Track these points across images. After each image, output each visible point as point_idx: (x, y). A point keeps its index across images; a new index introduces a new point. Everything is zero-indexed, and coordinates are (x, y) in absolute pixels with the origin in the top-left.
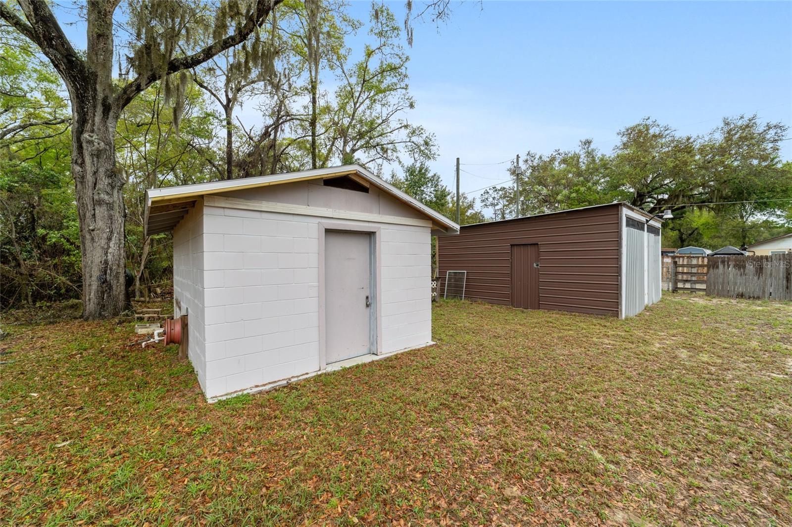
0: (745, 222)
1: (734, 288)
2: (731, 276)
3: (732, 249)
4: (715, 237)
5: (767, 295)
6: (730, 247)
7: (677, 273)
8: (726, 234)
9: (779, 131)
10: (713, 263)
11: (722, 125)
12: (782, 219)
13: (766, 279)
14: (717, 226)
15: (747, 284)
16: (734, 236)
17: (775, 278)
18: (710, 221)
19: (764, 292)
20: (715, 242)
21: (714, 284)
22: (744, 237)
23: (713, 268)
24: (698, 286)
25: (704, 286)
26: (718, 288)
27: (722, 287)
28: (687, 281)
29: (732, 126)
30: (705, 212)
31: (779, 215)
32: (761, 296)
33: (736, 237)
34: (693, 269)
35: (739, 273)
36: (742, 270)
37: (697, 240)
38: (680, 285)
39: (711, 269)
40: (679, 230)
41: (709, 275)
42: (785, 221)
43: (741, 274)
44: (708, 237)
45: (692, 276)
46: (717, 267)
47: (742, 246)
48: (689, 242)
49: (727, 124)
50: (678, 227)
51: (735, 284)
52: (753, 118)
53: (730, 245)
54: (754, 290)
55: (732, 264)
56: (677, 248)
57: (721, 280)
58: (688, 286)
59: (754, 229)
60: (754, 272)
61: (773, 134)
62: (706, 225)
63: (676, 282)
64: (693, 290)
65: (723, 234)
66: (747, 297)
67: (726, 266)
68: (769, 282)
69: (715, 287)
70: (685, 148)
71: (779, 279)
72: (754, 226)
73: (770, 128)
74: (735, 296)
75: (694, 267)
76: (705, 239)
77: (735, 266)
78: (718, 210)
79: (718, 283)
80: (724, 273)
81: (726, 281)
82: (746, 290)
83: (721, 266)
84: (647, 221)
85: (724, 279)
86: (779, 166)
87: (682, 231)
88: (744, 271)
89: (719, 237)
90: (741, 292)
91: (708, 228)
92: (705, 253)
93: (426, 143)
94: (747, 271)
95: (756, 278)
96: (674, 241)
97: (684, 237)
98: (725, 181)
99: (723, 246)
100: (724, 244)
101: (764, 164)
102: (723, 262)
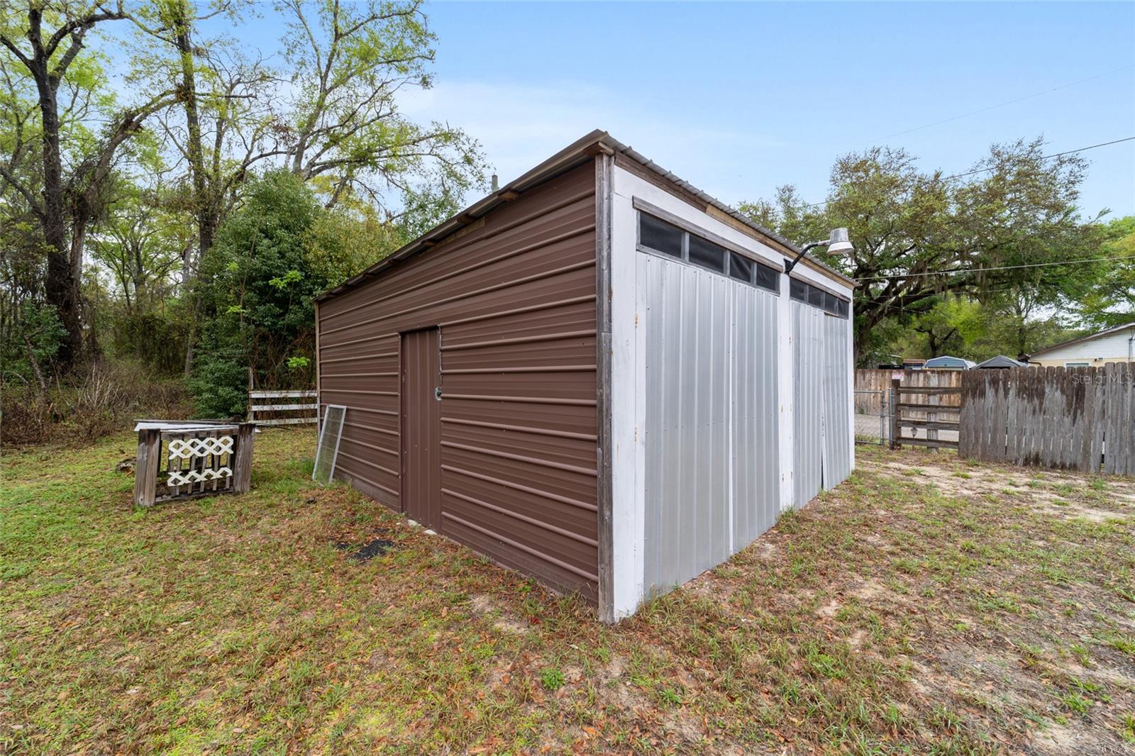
0: (1023, 320)
1: (1019, 442)
2: (1012, 414)
3: (1004, 361)
4: (980, 342)
5: (1094, 461)
6: (1003, 357)
7: (898, 407)
8: (998, 337)
9: (1076, 169)
10: (972, 386)
11: (990, 155)
12: (1076, 315)
13: (1090, 422)
14: (983, 326)
15: (1048, 434)
16: (1008, 341)
17: (1114, 422)
18: (974, 318)
19: (1086, 453)
20: (982, 349)
21: (976, 432)
22: (1022, 342)
23: (974, 396)
24: (943, 435)
25: (953, 436)
26: (985, 443)
27: (994, 439)
28: (919, 424)
29: (1005, 156)
30: (965, 300)
31: (1072, 310)
32: (1079, 462)
33: (1010, 342)
34: (931, 398)
35: (1029, 408)
36: (1036, 401)
37: (956, 348)
38: (906, 432)
39: (970, 400)
40: (930, 332)
41: (964, 411)
42: (1081, 318)
43: (1034, 411)
44: (970, 343)
45: (929, 413)
46: (983, 394)
47: (1019, 355)
48: (944, 350)
49: (998, 155)
50: (927, 327)
51: (1021, 432)
52: (1038, 142)
53: (1002, 354)
54: (1064, 449)
55: (1013, 387)
56: (926, 358)
57: (990, 424)
58: (922, 433)
59: (1035, 330)
60: (1064, 405)
61: (1068, 174)
62: (968, 324)
63: (897, 425)
64: (932, 444)
65: (992, 338)
66: (1049, 465)
67: (1001, 392)
68: (1098, 428)
69: (977, 439)
70: (931, 191)
71: (1123, 424)
72: (1036, 325)
73: (1062, 163)
74: (1021, 461)
75: (934, 394)
76: (967, 346)
77: (1021, 391)
78: (984, 298)
79: (983, 429)
80: (997, 407)
81: (1000, 426)
82: (1046, 446)
83: (990, 392)
84: (789, 266)
85: (996, 420)
86: (1079, 223)
87: (934, 332)
88: (1041, 403)
89: (987, 343)
90: (1033, 453)
91: (970, 329)
92: (966, 367)
93: (468, 161)
94: (1046, 403)
95: (1068, 420)
96: (924, 349)
97: (937, 341)
98: (996, 247)
99: (992, 357)
100: (993, 353)
101: (1055, 220)
102: (994, 382)
